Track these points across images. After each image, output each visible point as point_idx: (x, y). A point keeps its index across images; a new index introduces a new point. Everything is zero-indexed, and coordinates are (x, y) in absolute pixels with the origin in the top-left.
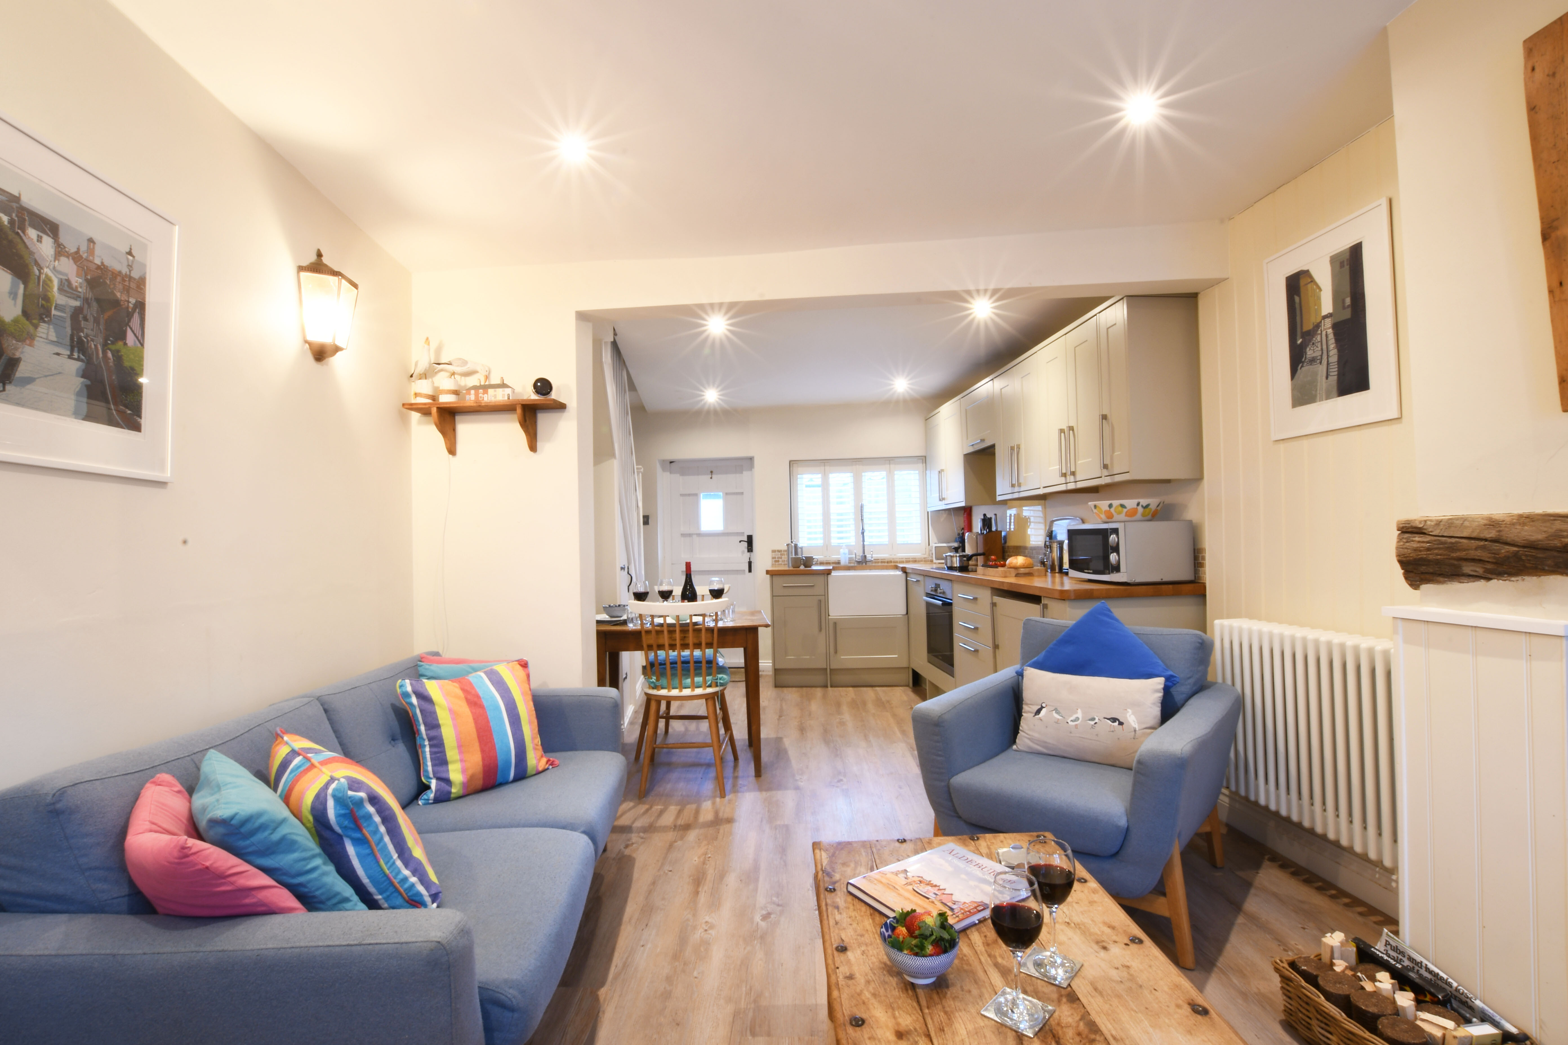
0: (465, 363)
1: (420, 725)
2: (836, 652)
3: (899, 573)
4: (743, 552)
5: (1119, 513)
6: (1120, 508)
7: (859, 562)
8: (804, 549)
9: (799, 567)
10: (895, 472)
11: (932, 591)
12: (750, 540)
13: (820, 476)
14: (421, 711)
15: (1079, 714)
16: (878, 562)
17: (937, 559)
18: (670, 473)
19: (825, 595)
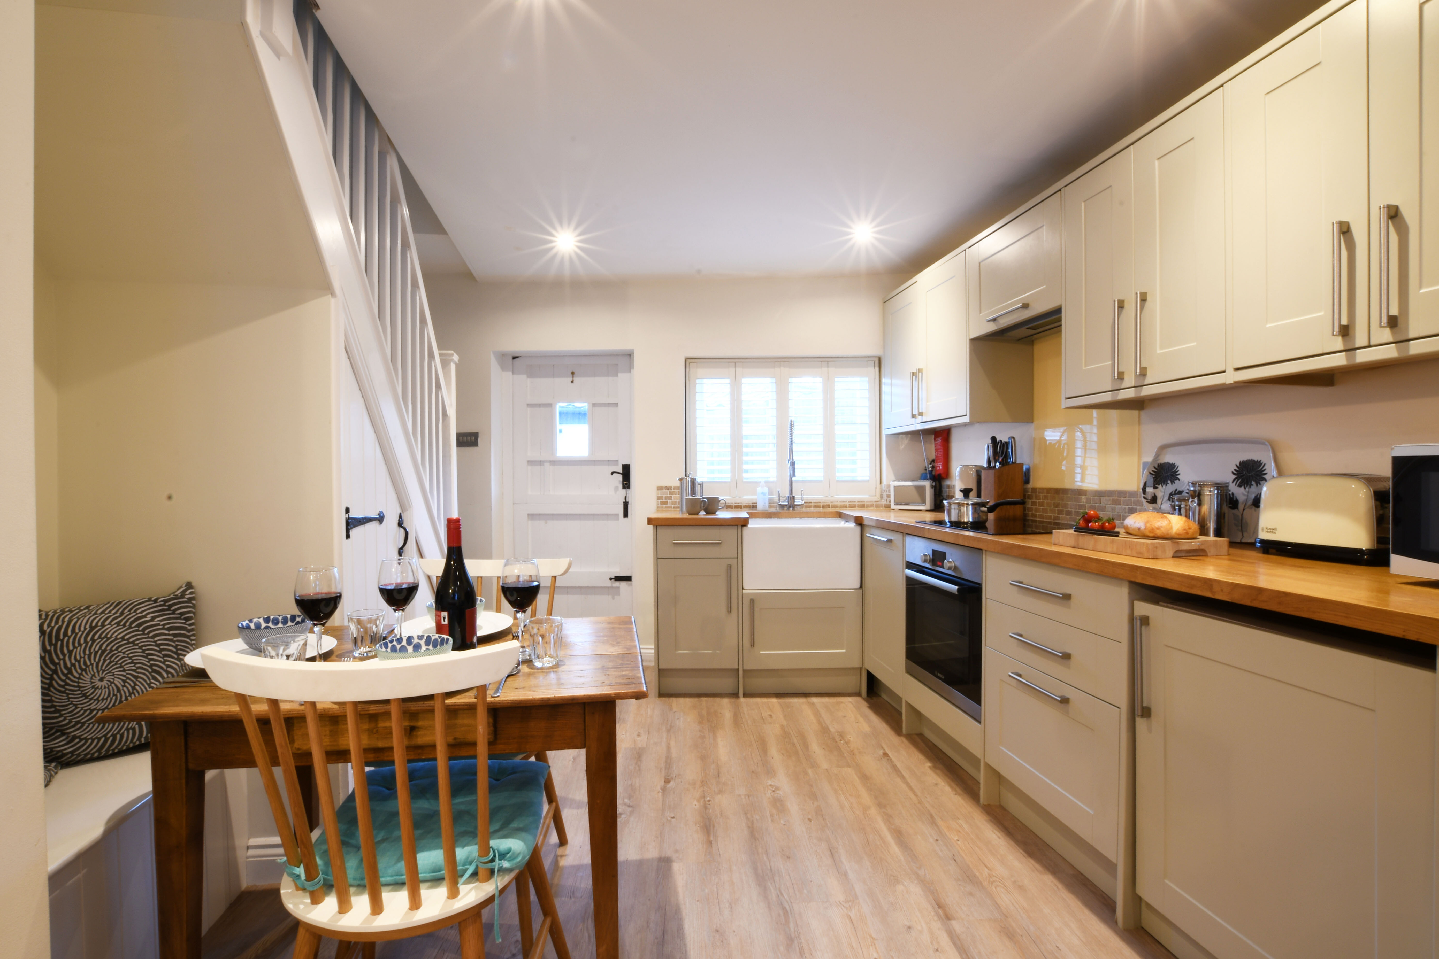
2: (752, 645)
3: (852, 525)
4: (616, 488)
7: (782, 507)
8: (704, 485)
9: (697, 514)
10: (836, 379)
11: (925, 561)
12: (626, 472)
13: (727, 381)
16: (810, 507)
17: (896, 504)
18: (513, 373)
19: (739, 557)
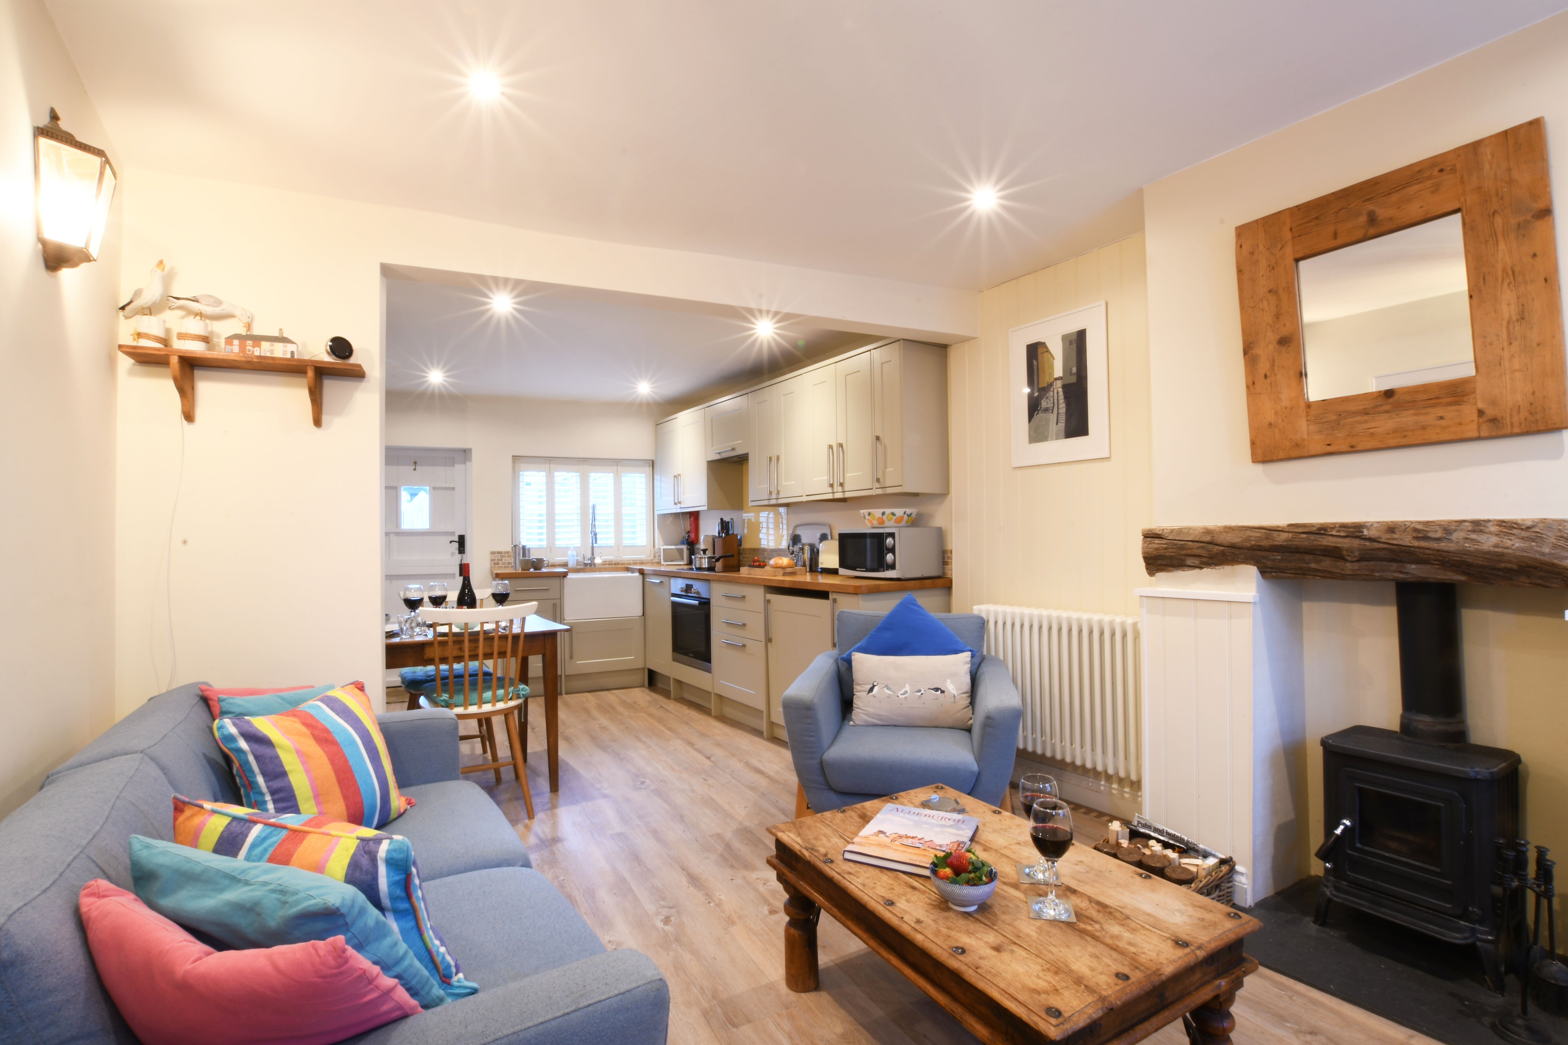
1: (255, 776)
2: (571, 657)
3: (637, 574)
4: (453, 554)
5: (890, 520)
6: (891, 516)
7: (586, 564)
8: (531, 550)
9: (529, 570)
10: (623, 474)
11: (682, 591)
12: (461, 541)
13: (544, 473)
14: (256, 757)
15: (907, 688)
16: (607, 565)
17: (665, 561)
19: (561, 598)
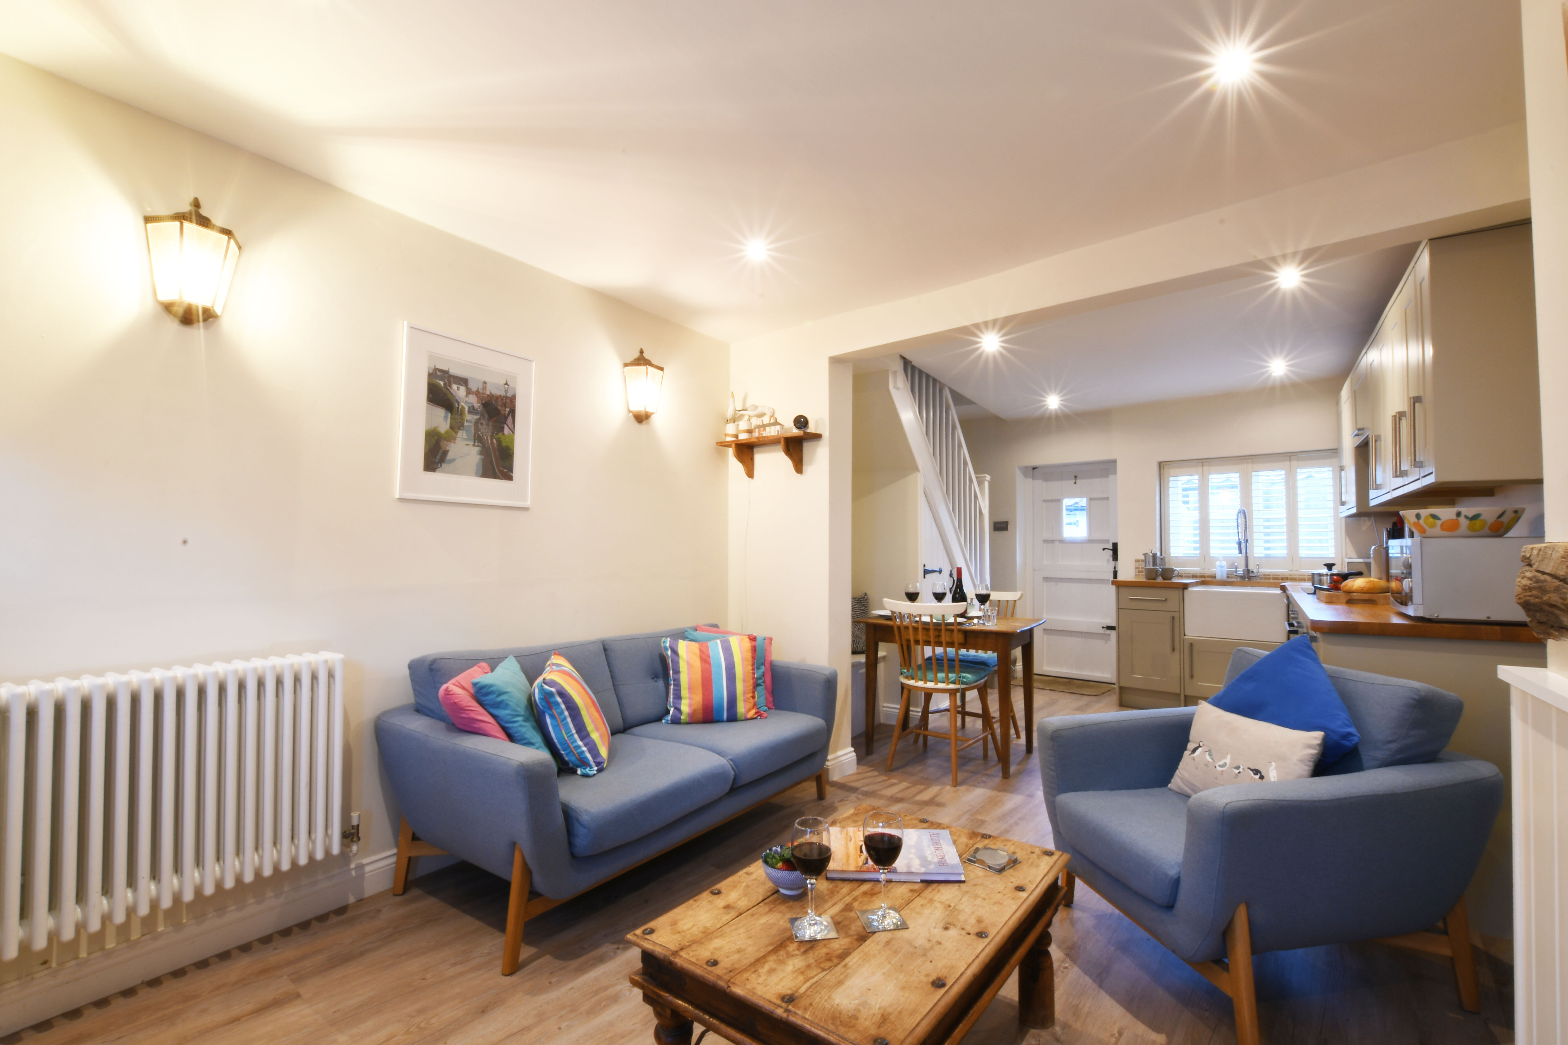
0: (756, 407)
1: (670, 670)
2: (1192, 677)
3: (1278, 591)
4: (1108, 561)
6: (1431, 520)
7: (1238, 577)
8: (1170, 560)
9: (1157, 579)
10: (1299, 471)
12: (1115, 549)
13: (1197, 477)
14: (672, 660)
15: (1228, 760)
18: (1033, 479)
19: (1182, 611)
